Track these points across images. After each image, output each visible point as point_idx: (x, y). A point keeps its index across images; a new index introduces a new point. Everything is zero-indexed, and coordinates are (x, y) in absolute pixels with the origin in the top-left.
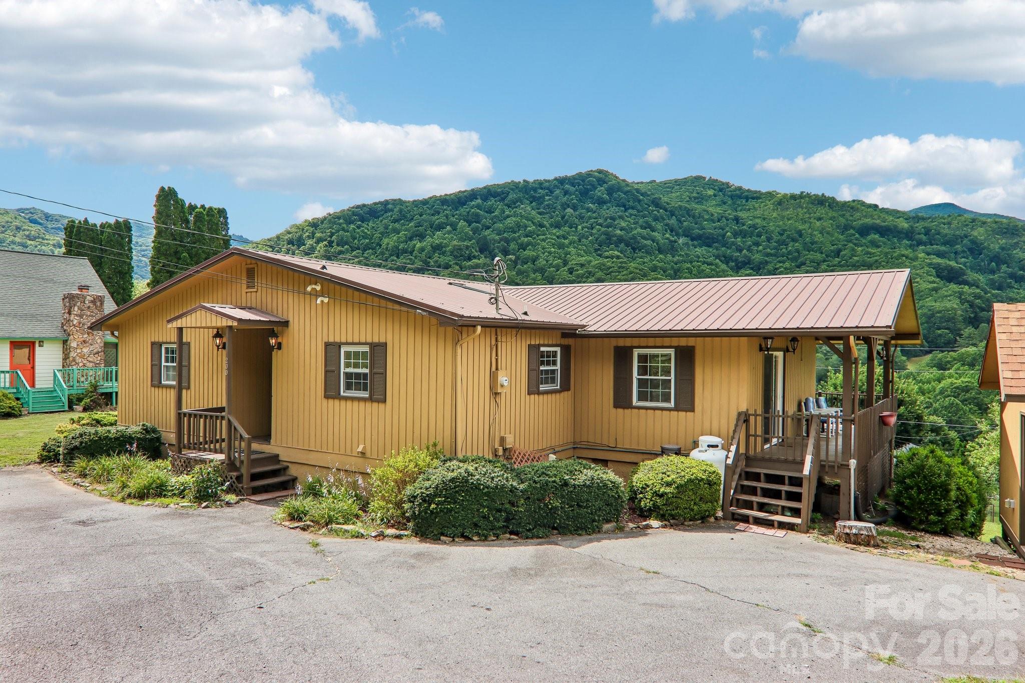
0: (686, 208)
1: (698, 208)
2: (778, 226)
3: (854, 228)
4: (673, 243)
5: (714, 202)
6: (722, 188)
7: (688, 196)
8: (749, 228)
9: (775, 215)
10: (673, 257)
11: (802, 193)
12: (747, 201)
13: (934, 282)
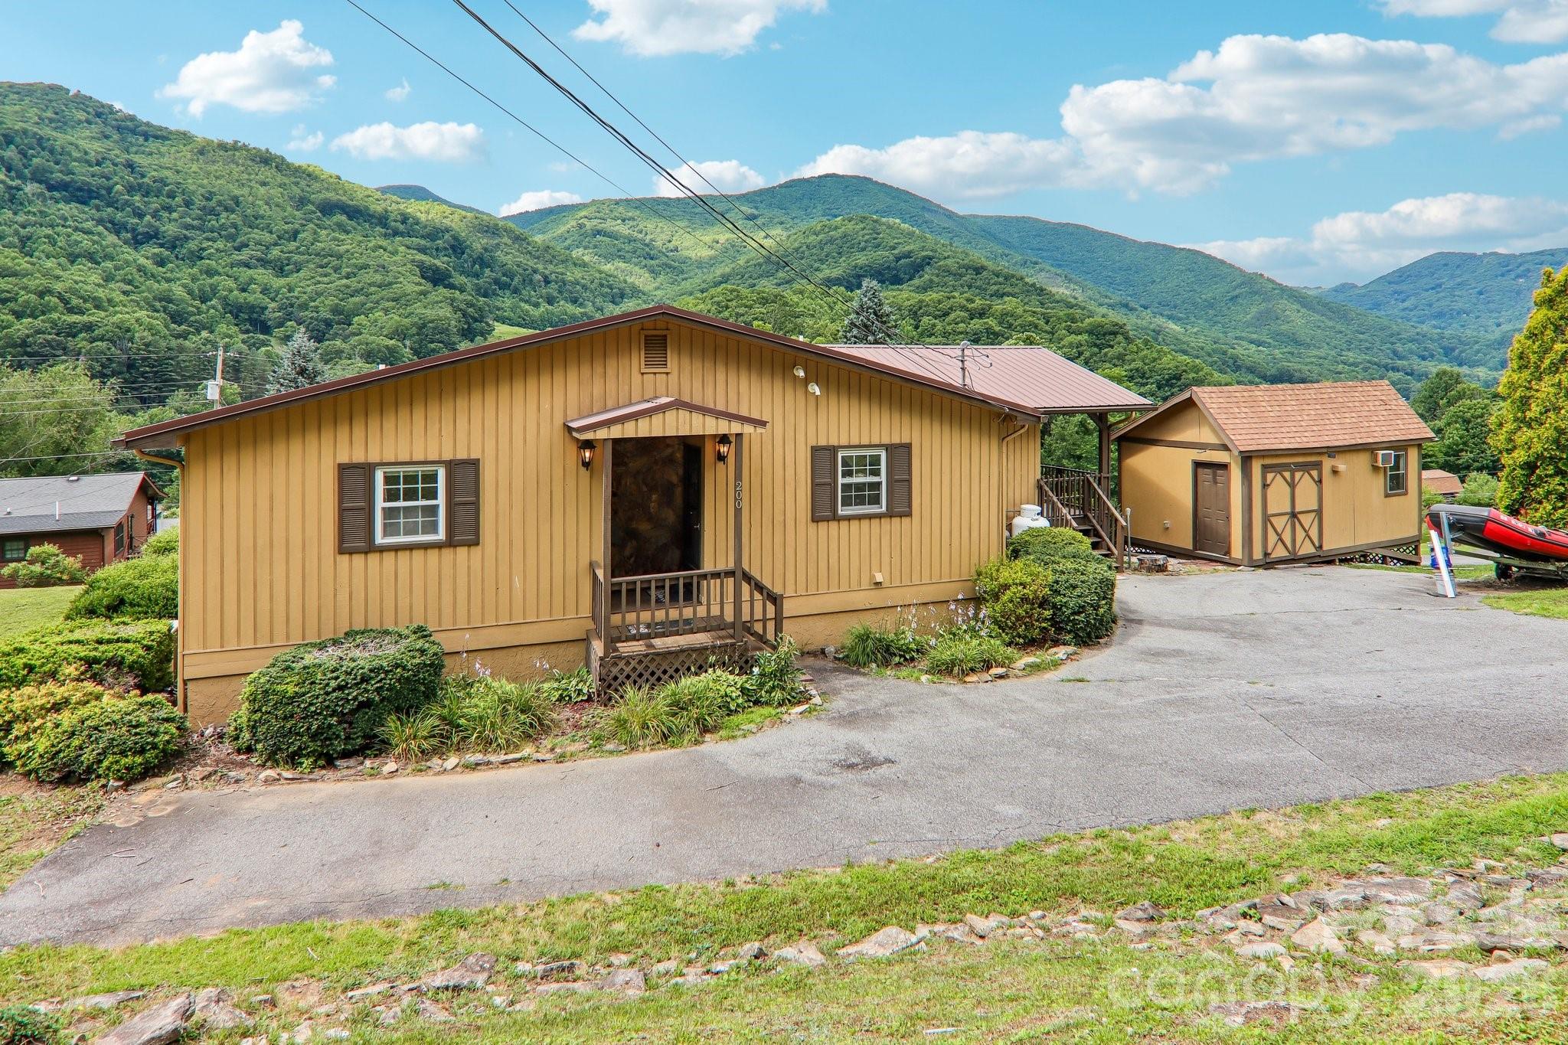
0: (35, 134)
1: (60, 139)
2: (202, 186)
3: (313, 204)
4: (14, 191)
5: (88, 133)
6: (101, 113)
7: (36, 114)
8: (154, 182)
9: (195, 168)
10: (15, 214)
11: (236, 142)
12: (146, 140)
13: (421, 284)
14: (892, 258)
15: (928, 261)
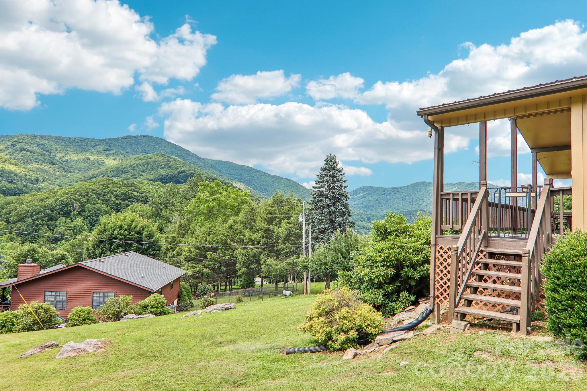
14: (176, 172)
15: (192, 175)
